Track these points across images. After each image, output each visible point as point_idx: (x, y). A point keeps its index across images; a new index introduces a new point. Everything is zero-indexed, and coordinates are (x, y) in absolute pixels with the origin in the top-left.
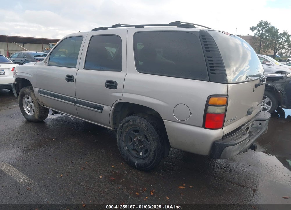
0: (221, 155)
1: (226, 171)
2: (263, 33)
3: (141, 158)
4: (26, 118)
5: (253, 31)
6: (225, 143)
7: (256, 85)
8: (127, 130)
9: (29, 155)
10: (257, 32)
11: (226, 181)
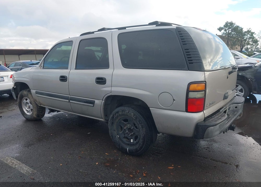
0: (204, 135)
1: (209, 151)
2: (230, 32)
3: (132, 145)
4: (25, 118)
5: (220, 31)
6: (207, 124)
7: (229, 72)
8: (117, 120)
9: (30, 150)
10: (224, 32)
11: (211, 159)
